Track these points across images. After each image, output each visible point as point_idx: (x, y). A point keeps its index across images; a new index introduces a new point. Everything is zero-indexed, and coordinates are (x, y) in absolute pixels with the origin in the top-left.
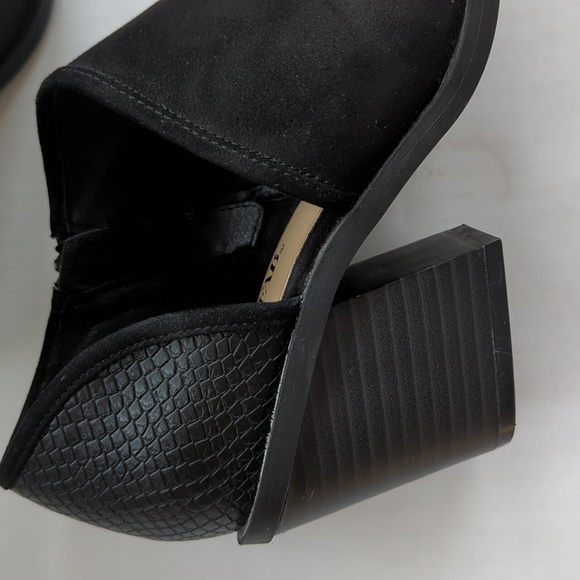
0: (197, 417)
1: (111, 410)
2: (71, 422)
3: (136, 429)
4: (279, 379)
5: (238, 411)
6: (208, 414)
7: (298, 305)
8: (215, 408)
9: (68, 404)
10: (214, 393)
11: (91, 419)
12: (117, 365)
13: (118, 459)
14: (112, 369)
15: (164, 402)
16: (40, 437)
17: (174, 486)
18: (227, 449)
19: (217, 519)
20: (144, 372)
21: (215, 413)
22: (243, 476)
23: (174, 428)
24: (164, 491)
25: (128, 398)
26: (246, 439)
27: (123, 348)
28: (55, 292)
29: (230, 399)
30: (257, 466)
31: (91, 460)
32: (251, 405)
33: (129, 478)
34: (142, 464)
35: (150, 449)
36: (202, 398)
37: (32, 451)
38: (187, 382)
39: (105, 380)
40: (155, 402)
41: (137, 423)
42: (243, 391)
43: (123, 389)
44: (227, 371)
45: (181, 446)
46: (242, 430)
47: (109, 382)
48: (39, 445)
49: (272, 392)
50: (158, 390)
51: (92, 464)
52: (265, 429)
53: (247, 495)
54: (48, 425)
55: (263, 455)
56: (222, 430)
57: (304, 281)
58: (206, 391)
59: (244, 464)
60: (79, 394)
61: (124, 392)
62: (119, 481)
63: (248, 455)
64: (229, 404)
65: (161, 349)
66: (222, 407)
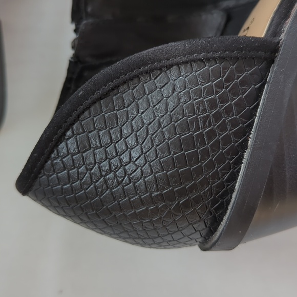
0: (189, 130)
1: (117, 123)
2: (84, 132)
3: (137, 139)
4: (258, 105)
5: (223, 128)
6: (198, 128)
7: (278, 43)
8: (204, 123)
9: (82, 117)
10: (204, 111)
11: (101, 130)
12: (125, 86)
13: (119, 165)
14: (121, 89)
15: (162, 116)
16: (56, 145)
17: (164, 189)
18: (211, 160)
19: (195, 223)
20: (147, 93)
21: (204, 127)
22: (221, 186)
23: (169, 139)
24: (156, 194)
25: (132, 114)
26: (228, 152)
27: (132, 71)
28: (70, 62)
29: (217, 117)
30: (234, 178)
31: (96, 166)
32: (234, 123)
33: (128, 182)
34: (139, 169)
35: (148, 156)
36: (194, 114)
37: (49, 157)
38: (183, 100)
39: (114, 98)
40: (155, 117)
41: (138, 134)
42: (228, 111)
43: (128, 106)
44: (217, 92)
45: (174, 155)
46: (225, 144)
47: (117, 99)
48: (55, 152)
49: (252, 114)
50: (157, 107)
51: (98, 169)
52: (244, 146)
53: (222, 203)
54: (64, 134)
55: (240, 169)
56: (208, 143)
57: (282, 27)
58: (198, 108)
59: (224, 175)
60: (92, 109)
61: (129, 109)
62: (119, 183)
63: (228, 167)
64: (217, 121)
65: (163, 74)
66: (210, 122)
